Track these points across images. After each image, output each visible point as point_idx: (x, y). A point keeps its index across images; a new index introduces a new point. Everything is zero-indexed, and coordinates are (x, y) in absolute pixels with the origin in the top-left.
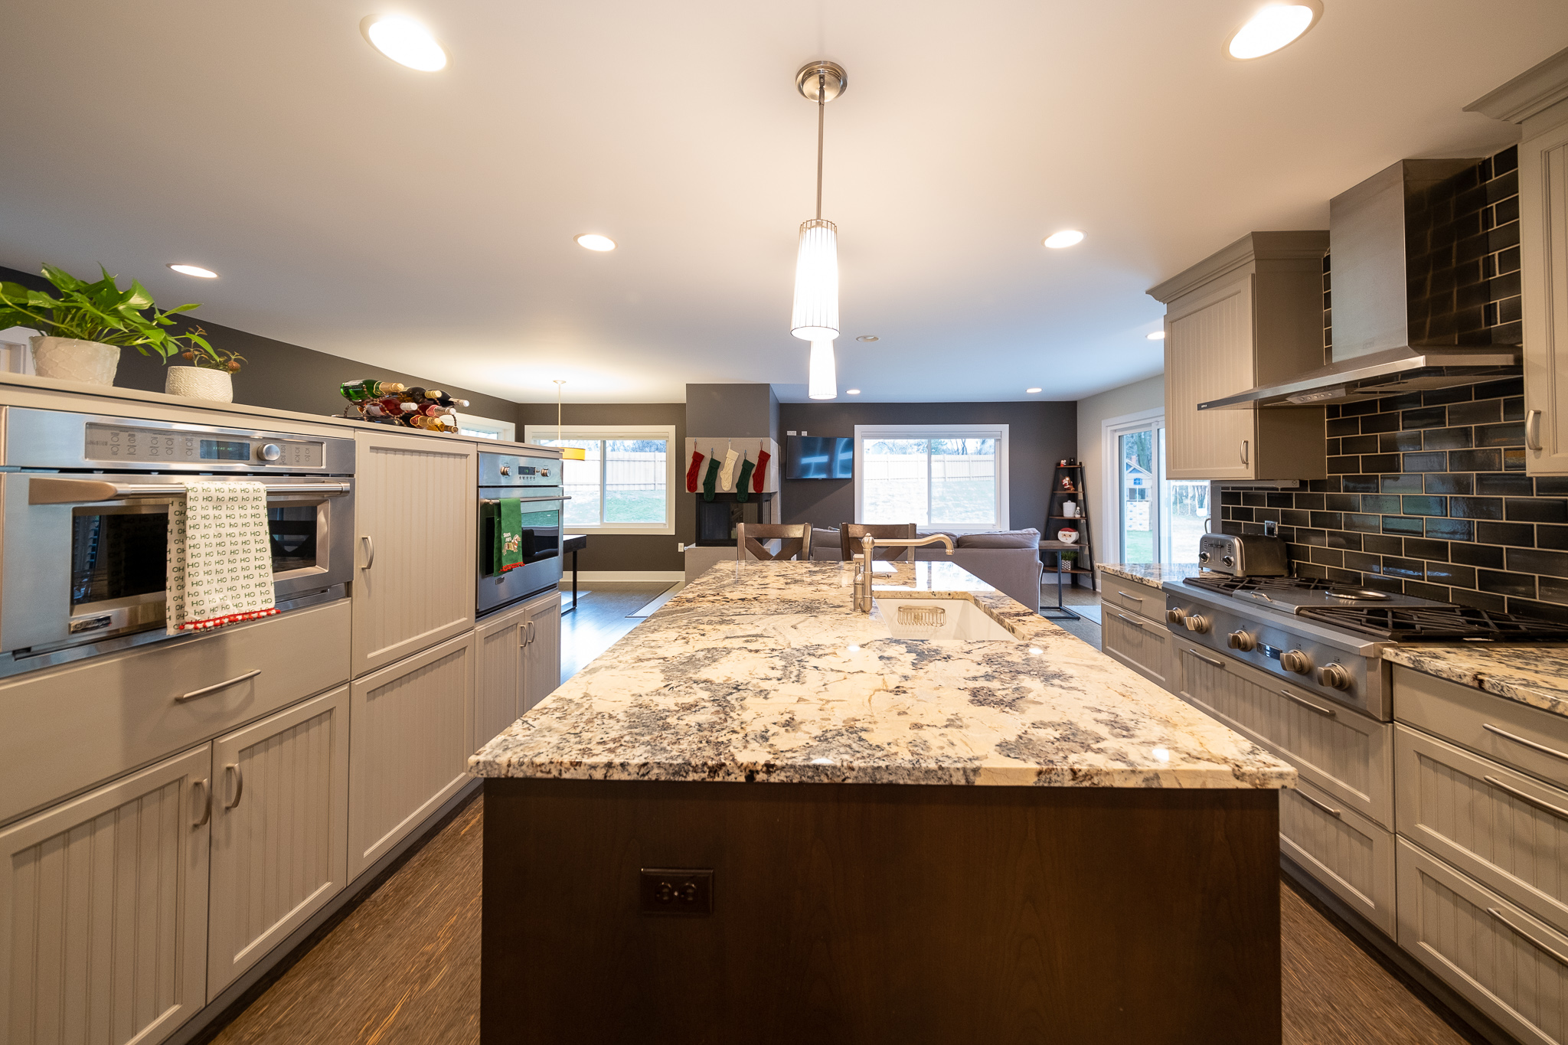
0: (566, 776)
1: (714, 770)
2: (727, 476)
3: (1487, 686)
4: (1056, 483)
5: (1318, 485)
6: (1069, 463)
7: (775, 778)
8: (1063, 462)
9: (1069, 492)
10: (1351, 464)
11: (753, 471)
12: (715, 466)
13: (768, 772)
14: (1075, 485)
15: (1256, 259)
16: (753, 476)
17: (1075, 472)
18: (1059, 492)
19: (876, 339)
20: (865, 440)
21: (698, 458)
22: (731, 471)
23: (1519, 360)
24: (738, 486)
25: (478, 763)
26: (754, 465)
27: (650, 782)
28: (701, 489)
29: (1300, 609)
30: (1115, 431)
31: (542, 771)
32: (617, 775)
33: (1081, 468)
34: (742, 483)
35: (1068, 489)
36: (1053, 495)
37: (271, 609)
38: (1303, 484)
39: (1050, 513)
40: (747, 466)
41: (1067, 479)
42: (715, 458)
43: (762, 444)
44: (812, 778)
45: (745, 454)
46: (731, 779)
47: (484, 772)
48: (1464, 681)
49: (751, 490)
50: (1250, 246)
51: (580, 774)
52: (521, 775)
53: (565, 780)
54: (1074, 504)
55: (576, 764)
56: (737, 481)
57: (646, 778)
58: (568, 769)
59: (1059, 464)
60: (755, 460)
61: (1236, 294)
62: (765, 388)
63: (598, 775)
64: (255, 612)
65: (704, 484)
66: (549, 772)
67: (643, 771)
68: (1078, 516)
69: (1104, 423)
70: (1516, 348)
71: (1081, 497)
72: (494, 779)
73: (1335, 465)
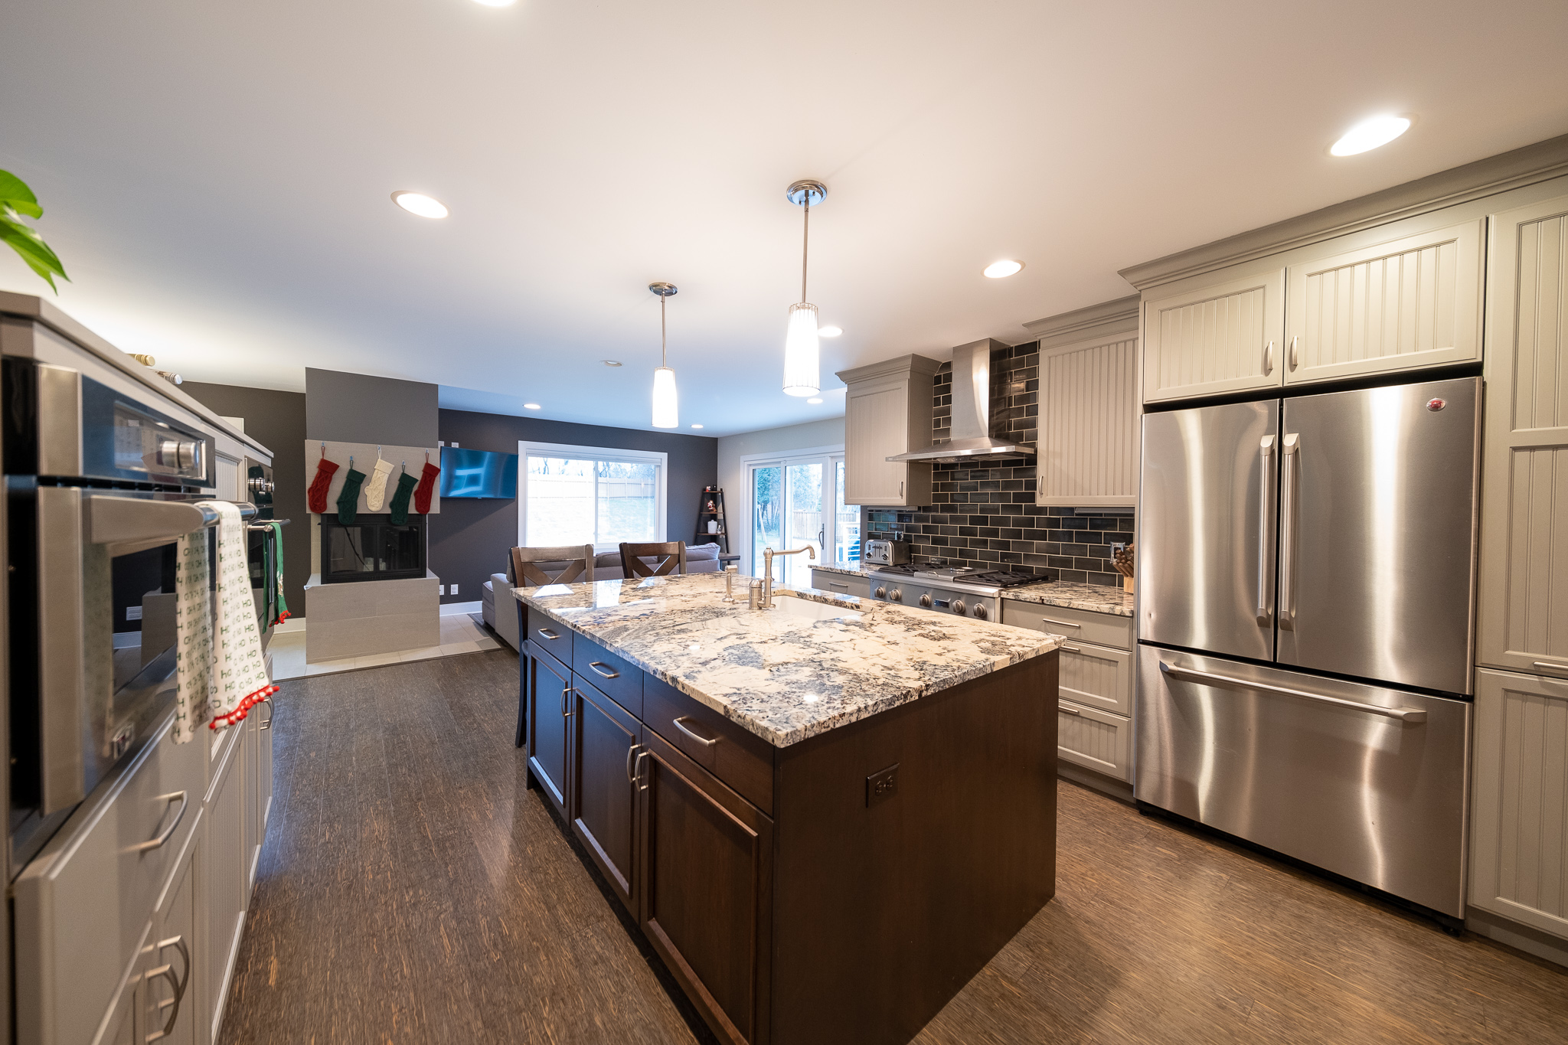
0: (837, 726)
1: (906, 696)
2: (376, 493)
3: (1045, 602)
4: (703, 505)
5: (926, 509)
6: (712, 489)
7: (931, 692)
8: (708, 488)
9: (712, 513)
10: (944, 498)
11: (416, 488)
12: (356, 481)
13: (927, 690)
14: (716, 505)
15: (911, 371)
16: (415, 494)
17: (716, 496)
18: (705, 513)
19: (619, 364)
20: (529, 458)
21: (327, 469)
22: (383, 487)
23: (1036, 451)
24: (392, 505)
25: (787, 735)
26: (417, 480)
27: (879, 714)
28: (332, 508)
29: (954, 578)
30: (750, 465)
31: (824, 727)
32: (864, 715)
33: (722, 494)
34: (399, 500)
35: (712, 510)
36: (700, 515)
37: (267, 687)
38: (919, 508)
39: (698, 531)
40: (405, 481)
41: (711, 502)
42: (356, 468)
43: (427, 455)
44: (942, 687)
45: (404, 467)
46: (913, 699)
47: (791, 741)
48: (1036, 601)
49: (412, 510)
50: (909, 362)
51: (844, 722)
52: (813, 735)
53: (837, 728)
54: (716, 523)
55: (842, 715)
56: (391, 499)
57: (877, 712)
58: (838, 720)
59: (705, 489)
60: (417, 473)
61: (898, 389)
62: (432, 389)
63: (854, 719)
64: (254, 694)
65: (338, 503)
66: (828, 727)
67: (875, 708)
68: (719, 532)
69: (742, 458)
70: (1033, 446)
71: (720, 516)
72: (798, 743)
73: (936, 498)
